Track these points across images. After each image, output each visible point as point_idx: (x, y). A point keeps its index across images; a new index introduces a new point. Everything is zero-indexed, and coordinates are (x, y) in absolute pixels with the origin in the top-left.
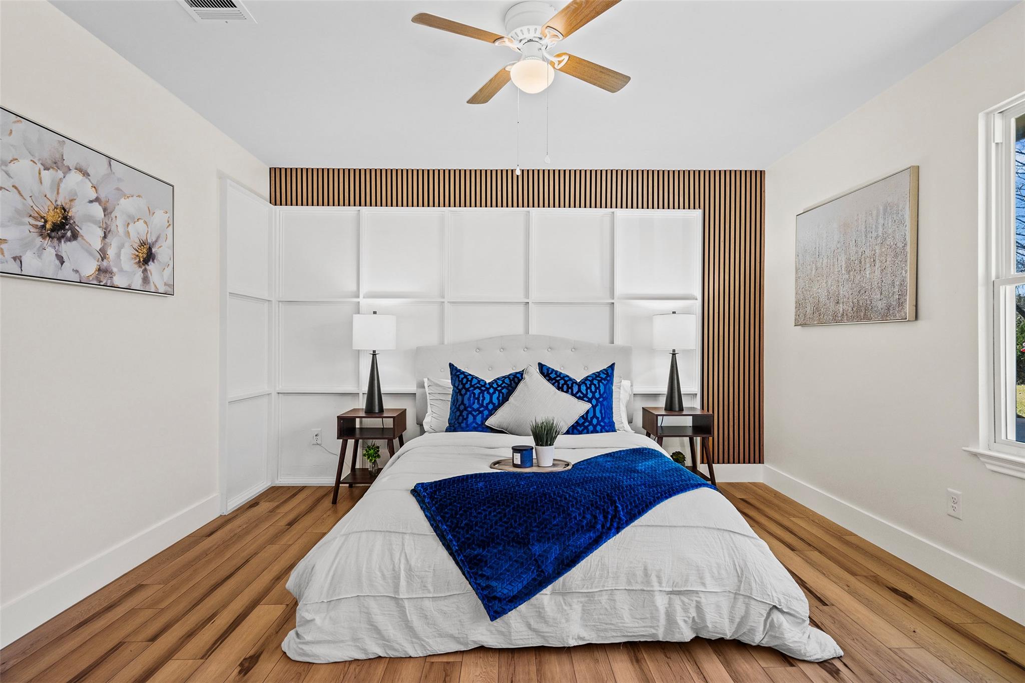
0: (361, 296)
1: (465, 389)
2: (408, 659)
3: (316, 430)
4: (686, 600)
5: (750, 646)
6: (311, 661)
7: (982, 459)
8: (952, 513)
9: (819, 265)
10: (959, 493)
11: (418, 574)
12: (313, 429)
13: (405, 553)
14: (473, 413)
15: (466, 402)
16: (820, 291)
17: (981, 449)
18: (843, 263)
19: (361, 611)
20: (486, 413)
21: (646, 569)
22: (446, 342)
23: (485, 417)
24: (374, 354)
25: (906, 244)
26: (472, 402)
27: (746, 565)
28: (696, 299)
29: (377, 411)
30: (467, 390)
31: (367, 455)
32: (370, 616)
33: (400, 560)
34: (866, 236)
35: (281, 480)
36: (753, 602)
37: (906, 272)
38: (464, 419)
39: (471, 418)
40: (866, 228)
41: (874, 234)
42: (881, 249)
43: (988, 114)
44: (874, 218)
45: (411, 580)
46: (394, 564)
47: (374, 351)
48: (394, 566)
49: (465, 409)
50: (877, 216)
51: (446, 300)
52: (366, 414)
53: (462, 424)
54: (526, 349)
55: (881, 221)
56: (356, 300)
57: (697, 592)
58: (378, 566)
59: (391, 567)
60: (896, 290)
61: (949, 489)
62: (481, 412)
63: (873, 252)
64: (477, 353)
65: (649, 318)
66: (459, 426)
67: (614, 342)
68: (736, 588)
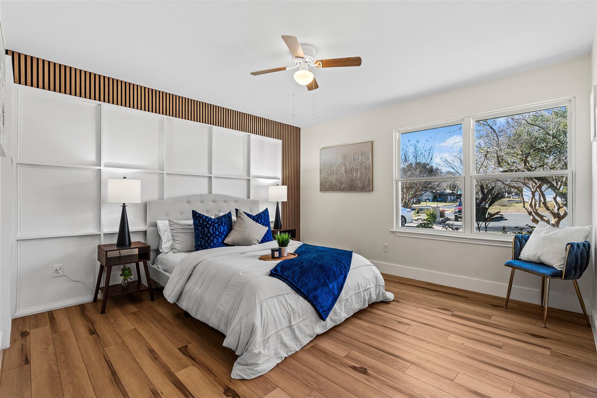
0: (102, 165)
1: (209, 224)
2: (296, 353)
3: (57, 266)
4: (367, 292)
5: (378, 302)
6: (261, 375)
7: (395, 233)
8: (386, 251)
9: (332, 169)
10: (388, 244)
11: (297, 311)
12: (54, 266)
13: (289, 303)
14: (216, 237)
15: (211, 231)
16: (333, 179)
17: (394, 230)
18: (344, 170)
19: (277, 338)
20: (223, 236)
21: (358, 284)
22: (165, 198)
23: (223, 238)
24: (124, 206)
25: (370, 166)
26: (215, 231)
27: (377, 275)
28: (280, 179)
29: (128, 245)
30: (210, 225)
31: (124, 275)
32: (282, 339)
33: (288, 307)
34: (354, 161)
35: (19, 312)
36: (381, 287)
37: (370, 175)
38: (211, 241)
39: (215, 240)
40: (354, 158)
41: (357, 161)
42: (360, 167)
43: (395, 130)
44: (357, 155)
45: (294, 315)
46: (287, 310)
47: (124, 204)
48: (287, 311)
49: (211, 235)
50: (359, 155)
51: (165, 172)
52: (117, 248)
53: (211, 244)
54: (213, 202)
55: (360, 157)
56: (99, 168)
57: (369, 288)
58: (281, 314)
59: (286, 312)
60: (367, 181)
61: (384, 244)
62: (221, 236)
63: (357, 167)
64: (188, 204)
65: (267, 187)
66: (208, 245)
67: (250, 198)
68: (376, 283)
